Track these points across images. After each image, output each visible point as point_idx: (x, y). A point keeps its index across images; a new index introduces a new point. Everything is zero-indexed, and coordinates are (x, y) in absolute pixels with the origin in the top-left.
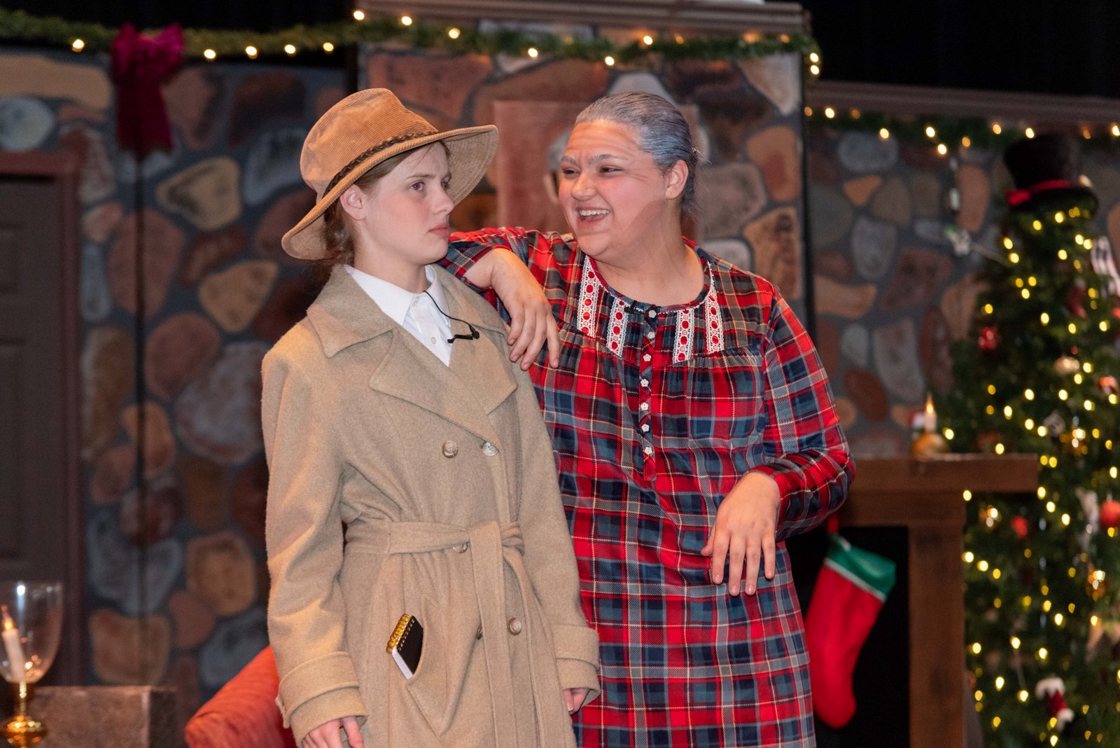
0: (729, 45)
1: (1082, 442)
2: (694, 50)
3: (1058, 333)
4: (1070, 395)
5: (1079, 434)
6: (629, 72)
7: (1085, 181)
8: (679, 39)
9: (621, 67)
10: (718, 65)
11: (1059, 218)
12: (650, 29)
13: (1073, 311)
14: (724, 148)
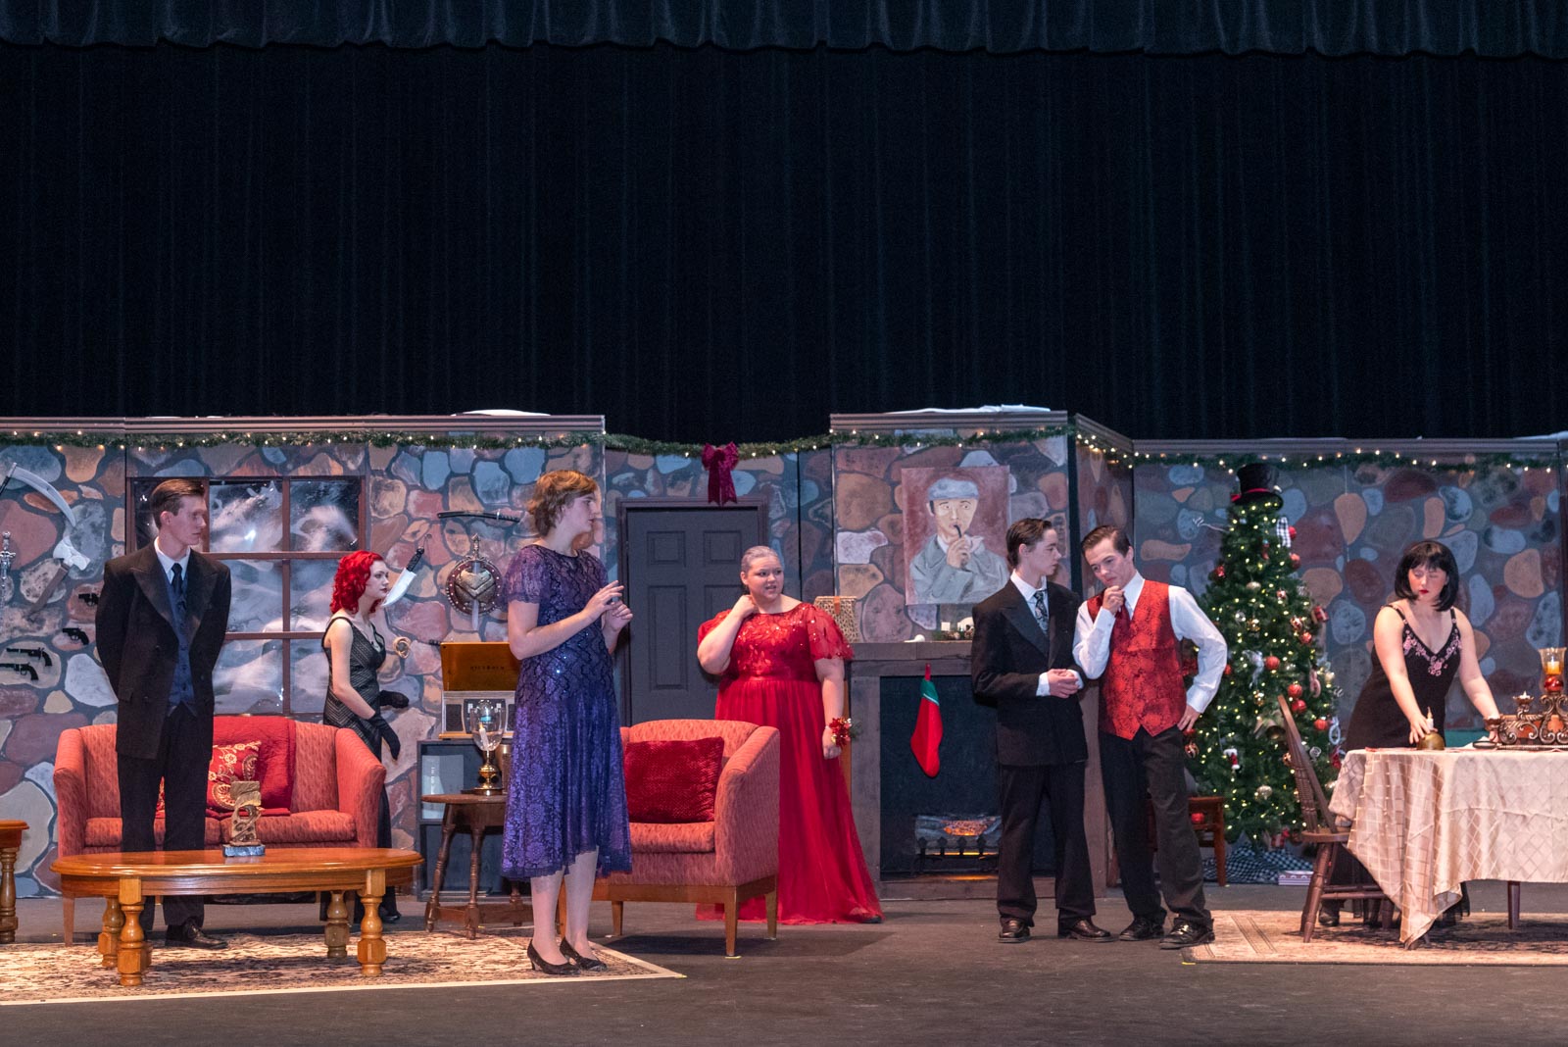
0: (1027, 435)
1: (1257, 625)
2: (1006, 437)
3: (1249, 569)
4: (1257, 600)
5: (1256, 621)
6: (973, 450)
7: (1277, 488)
8: (998, 432)
9: (969, 448)
10: (1023, 443)
11: (1254, 508)
12: (984, 427)
13: (1262, 556)
14: (1025, 485)
